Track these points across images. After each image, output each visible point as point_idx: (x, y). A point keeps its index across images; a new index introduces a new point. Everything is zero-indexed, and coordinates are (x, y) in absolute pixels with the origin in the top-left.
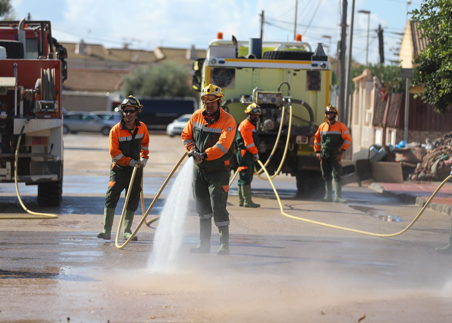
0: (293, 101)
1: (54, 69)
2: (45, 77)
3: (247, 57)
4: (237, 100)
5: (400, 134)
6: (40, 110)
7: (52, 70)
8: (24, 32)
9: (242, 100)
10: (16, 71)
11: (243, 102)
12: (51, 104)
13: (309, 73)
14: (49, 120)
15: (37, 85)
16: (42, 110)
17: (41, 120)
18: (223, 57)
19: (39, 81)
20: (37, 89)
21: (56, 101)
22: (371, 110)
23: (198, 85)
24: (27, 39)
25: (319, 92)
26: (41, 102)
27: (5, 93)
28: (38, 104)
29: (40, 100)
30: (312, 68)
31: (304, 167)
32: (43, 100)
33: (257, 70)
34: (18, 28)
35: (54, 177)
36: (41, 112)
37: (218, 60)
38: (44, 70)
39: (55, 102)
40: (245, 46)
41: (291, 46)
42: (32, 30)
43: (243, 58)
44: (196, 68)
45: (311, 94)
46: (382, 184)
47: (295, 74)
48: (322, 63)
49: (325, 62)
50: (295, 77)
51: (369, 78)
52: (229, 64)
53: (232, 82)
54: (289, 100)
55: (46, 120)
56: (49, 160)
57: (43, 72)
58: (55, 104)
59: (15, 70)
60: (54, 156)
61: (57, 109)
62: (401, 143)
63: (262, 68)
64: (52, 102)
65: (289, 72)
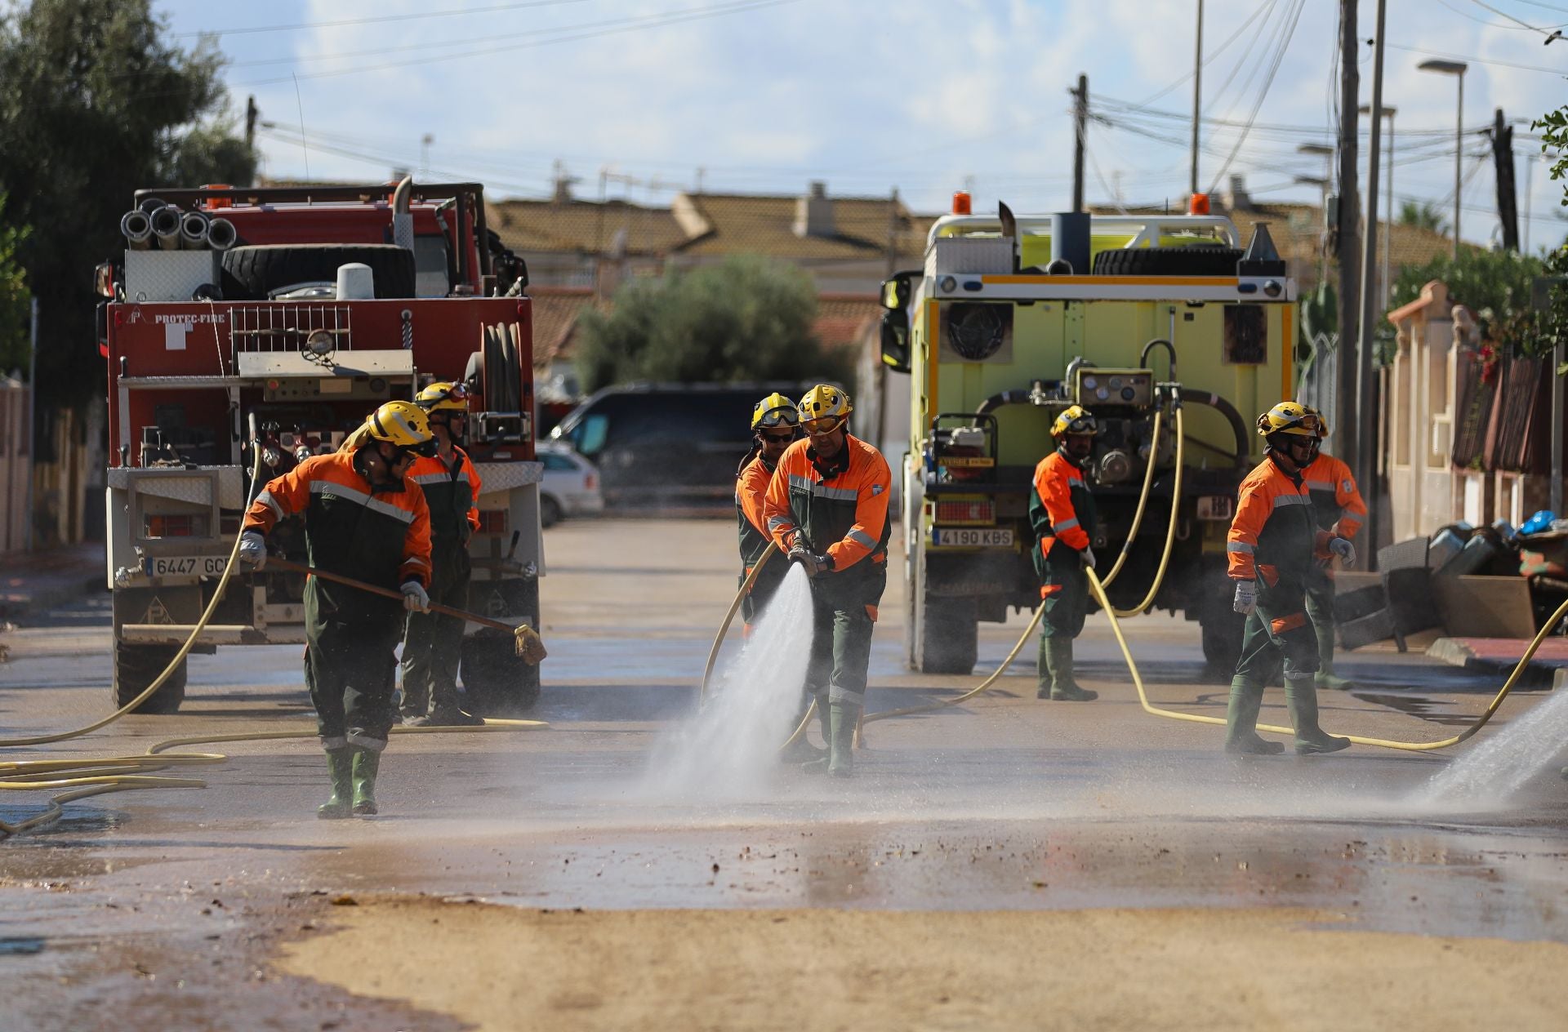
0: (1186, 395)
1: (517, 324)
2: (493, 346)
3: (1048, 268)
4: (1020, 397)
5: (1536, 490)
6: (484, 438)
7: (512, 327)
8: (410, 217)
9: (1036, 396)
10: (408, 332)
11: (1037, 402)
12: (511, 419)
13: (1232, 312)
14: (508, 465)
15: (470, 368)
16: (489, 438)
17: (485, 465)
18: (976, 272)
19: (476, 359)
20: (472, 381)
21: (526, 413)
22: (1449, 416)
23: (899, 353)
24: (416, 236)
25: (1260, 368)
26: (484, 417)
28: (476, 420)
29: (482, 410)
30: (1240, 298)
32: (489, 409)
33: (1078, 305)
34: (392, 206)
36: (485, 444)
37: (961, 279)
38: (491, 328)
39: (523, 416)
40: (1040, 232)
41: (1179, 231)
42: (432, 210)
43: (1034, 271)
44: (892, 301)
45: (1237, 372)
46: (1465, 642)
47: (1189, 317)
48: (1267, 282)
49: (1280, 280)
50: (1189, 323)
51: (1441, 310)
52: (993, 291)
53: (1005, 343)
54: (1174, 394)
55: (500, 465)
56: (505, 576)
57: (487, 331)
58: (525, 421)
59: (408, 327)
60: (521, 565)
61: (528, 434)
62: (1538, 519)
63: (1091, 301)
64: (517, 415)
65: (1172, 312)
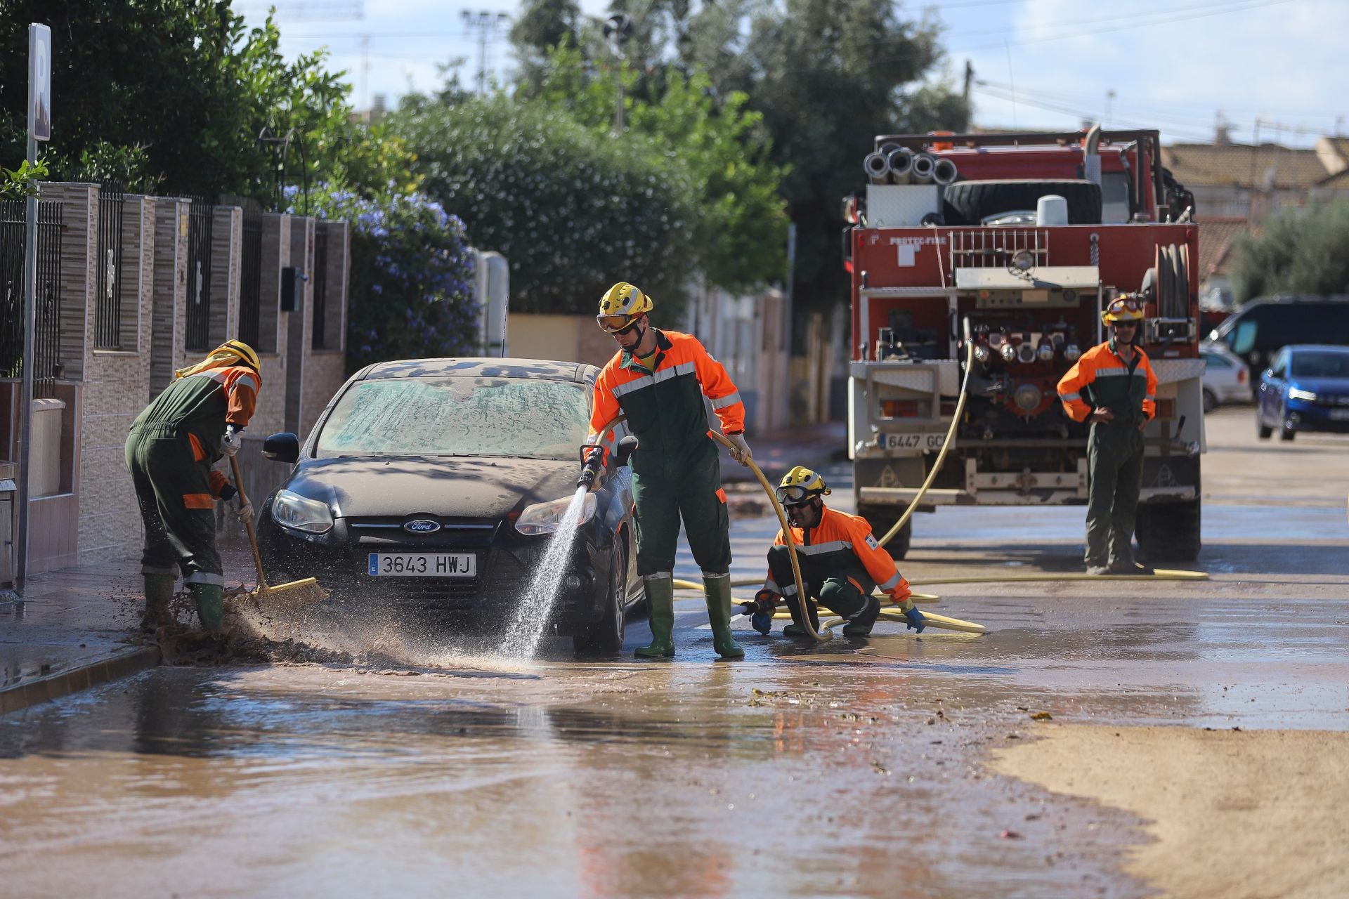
1: (1186, 245)
2: (1165, 264)
6: (1156, 340)
7: (1182, 248)
8: (1098, 157)
10: (1095, 253)
12: (1180, 324)
14: (1177, 362)
15: (1146, 282)
16: (1161, 340)
17: (1158, 361)
19: (1150, 275)
20: (1147, 292)
21: (1192, 319)
24: (1103, 173)
26: (1157, 322)
27: (1075, 303)
28: (1150, 325)
29: (1156, 316)
32: (1161, 316)
34: (1084, 148)
35: (1187, 492)
36: (1157, 344)
38: (1164, 249)
39: (1189, 321)
42: (1115, 153)
55: (1170, 362)
56: (1173, 453)
57: (1161, 252)
58: (1191, 326)
59: (1095, 248)
60: (1186, 445)
61: (1193, 337)
64: (1185, 321)
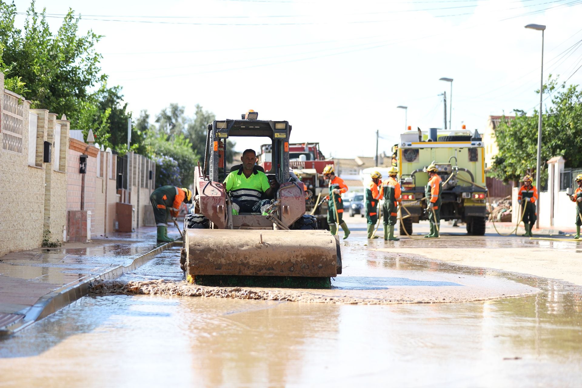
0: (459, 169)
3: (427, 141)
13: (470, 150)
18: (410, 142)
25: (477, 163)
30: (472, 147)
31: (469, 214)
33: (434, 149)
37: (407, 143)
40: (426, 133)
41: (459, 133)
43: (424, 141)
45: (472, 163)
47: (460, 151)
48: (478, 142)
49: (480, 142)
50: (460, 153)
52: (414, 146)
53: (417, 158)
54: (457, 169)
63: (437, 148)
65: (456, 150)
